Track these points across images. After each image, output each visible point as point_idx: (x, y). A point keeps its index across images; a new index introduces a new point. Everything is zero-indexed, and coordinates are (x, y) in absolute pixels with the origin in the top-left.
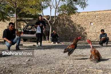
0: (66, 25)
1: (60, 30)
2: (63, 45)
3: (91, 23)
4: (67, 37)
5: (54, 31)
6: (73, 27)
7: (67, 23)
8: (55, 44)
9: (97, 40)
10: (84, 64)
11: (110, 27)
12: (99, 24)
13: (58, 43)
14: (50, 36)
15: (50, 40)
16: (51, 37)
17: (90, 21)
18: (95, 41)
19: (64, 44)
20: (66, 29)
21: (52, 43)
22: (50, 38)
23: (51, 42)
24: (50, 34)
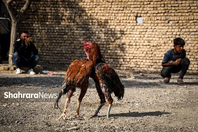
0: (62, 19)
1: (45, 37)
2: (52, 78)
3: (137, 17)
4: (66, 57)
5: (23, 35)
6: (85, 26)
7: (67, 13)
8: (27, 75)
9: (152, 69)
10: (111, 125)
11: (191, 30)
12: (159, 22)
13: (37, 73)
14: (12, 48)
15: (11, 62)
16: (14, 52)
17: (136, 10)
18: (146, 72)
19: (53, 75)
20: (62, 33)
21: (18, 71)
22: (10, 56)
23: (15, 69)
24: (12, 43)
